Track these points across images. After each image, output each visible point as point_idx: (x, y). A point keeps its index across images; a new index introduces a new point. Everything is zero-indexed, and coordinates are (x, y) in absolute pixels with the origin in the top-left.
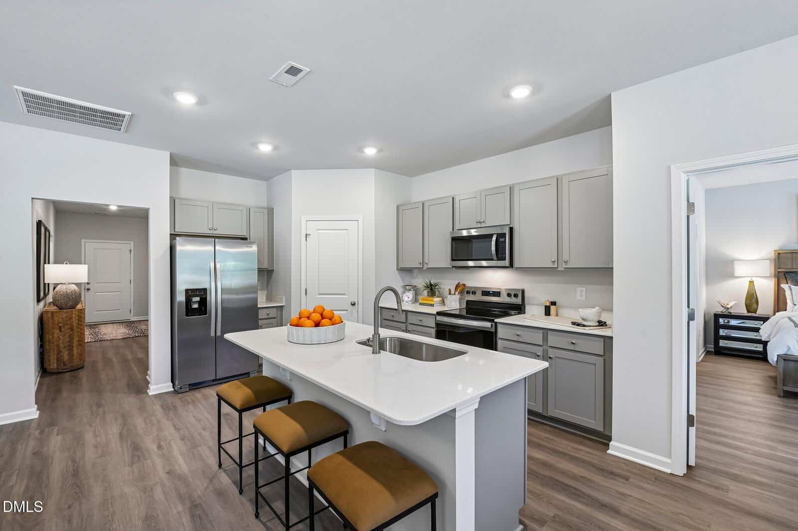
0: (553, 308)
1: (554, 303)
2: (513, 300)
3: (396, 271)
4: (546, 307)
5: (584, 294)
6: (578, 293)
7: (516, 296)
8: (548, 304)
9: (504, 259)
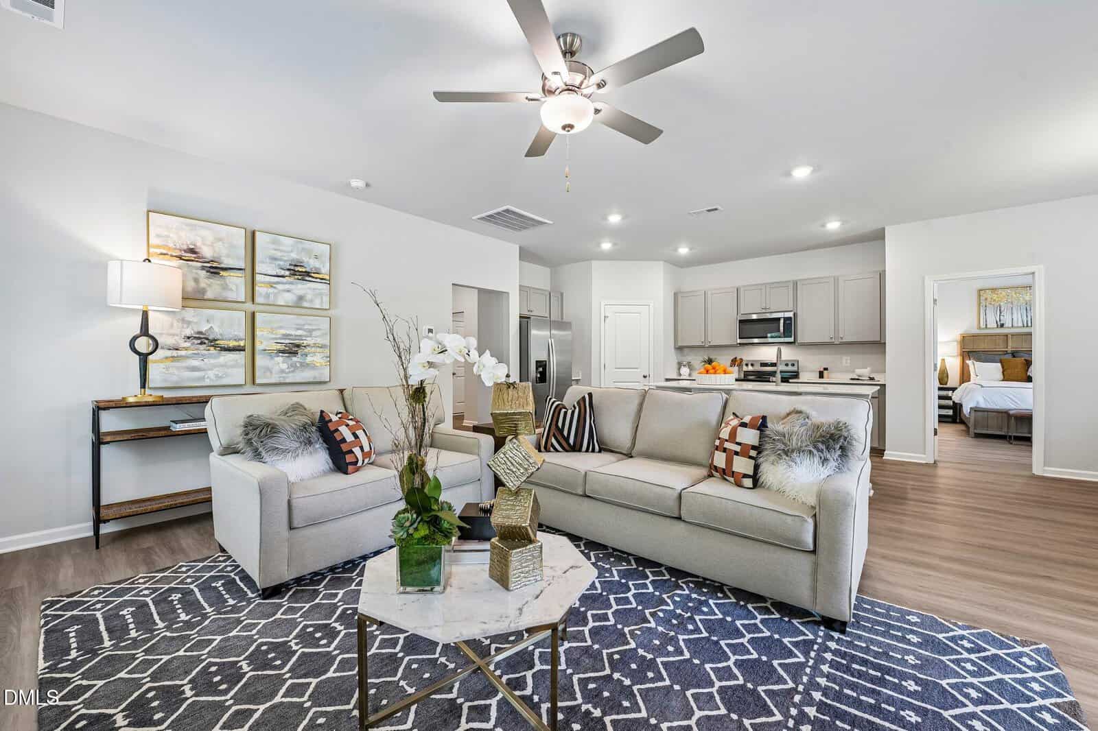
0: (825, 372)
1: (826, 369)
2: (790, 368)
3: (673, 350)
4: (820, 372)
5: (849, 361)
6: (844, 361)
7: (793, 365)
8: (822, 370)
9: (791, 337)
